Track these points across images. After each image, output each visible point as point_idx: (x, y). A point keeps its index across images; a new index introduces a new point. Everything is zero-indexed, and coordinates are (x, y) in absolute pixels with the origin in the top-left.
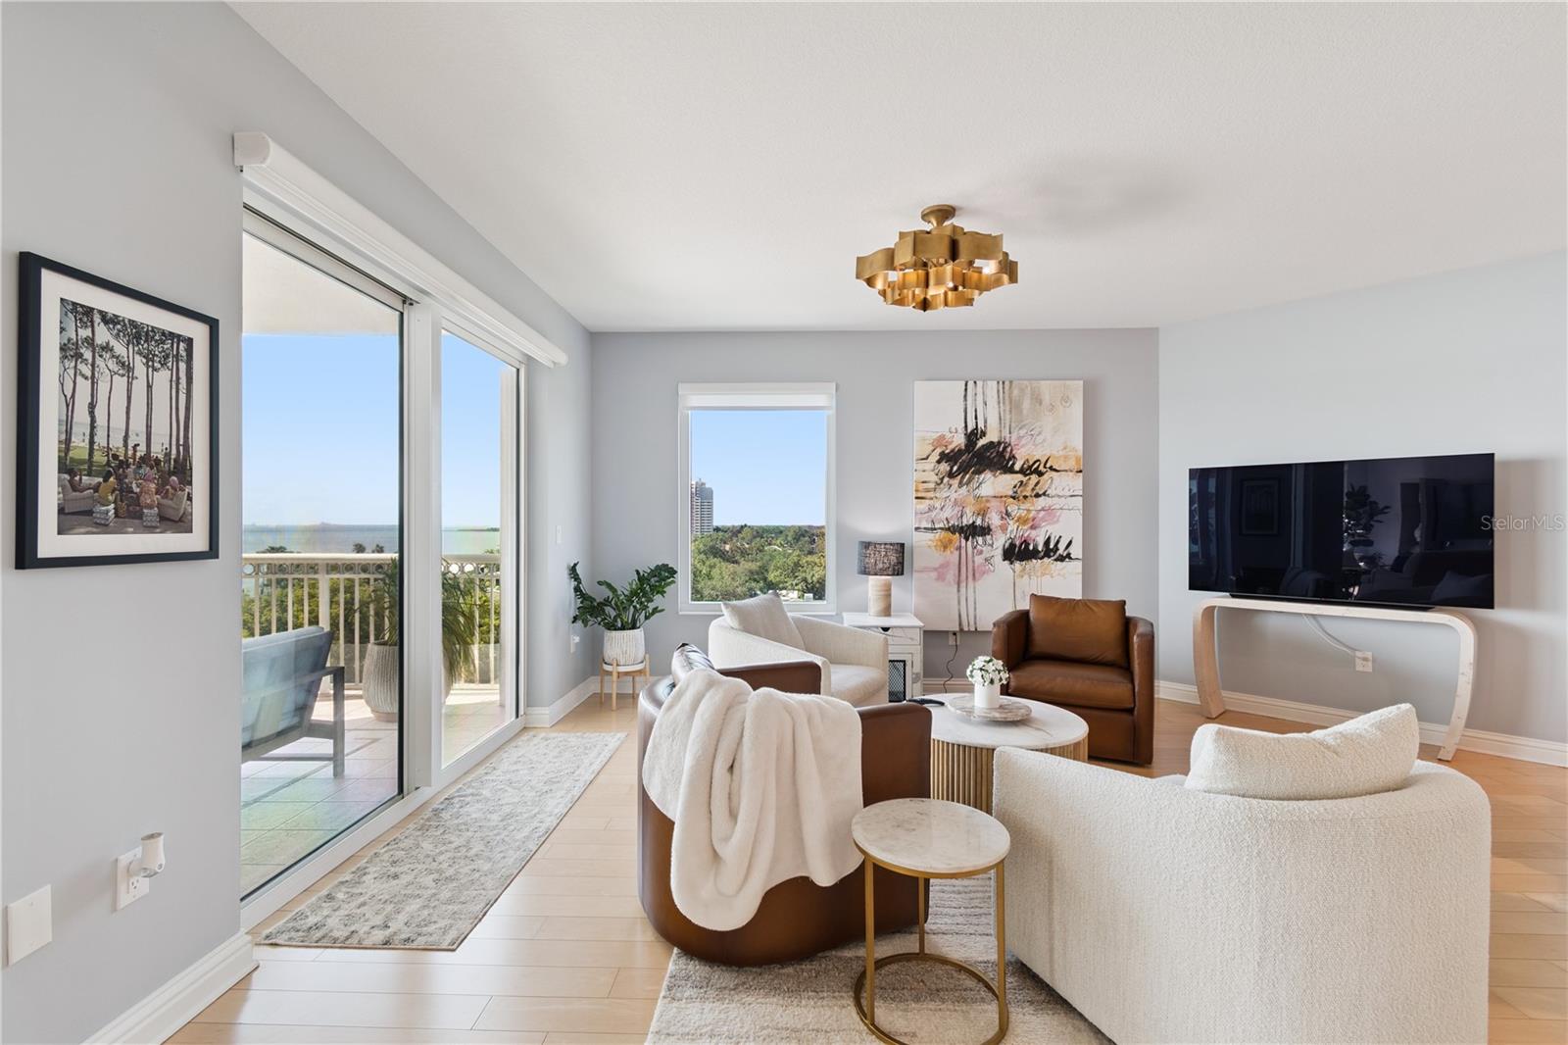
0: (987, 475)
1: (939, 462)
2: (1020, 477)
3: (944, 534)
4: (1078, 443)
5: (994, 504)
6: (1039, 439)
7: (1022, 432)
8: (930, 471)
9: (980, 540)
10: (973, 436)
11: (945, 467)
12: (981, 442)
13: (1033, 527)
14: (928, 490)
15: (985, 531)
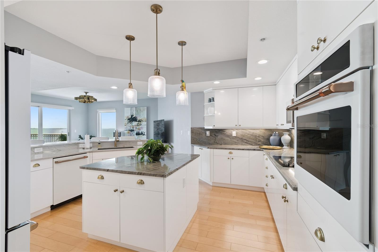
0: (134, 122)
1: (128, 120)
2: (138, 122)
3: (128, 131)
4: (146, 117)
5: (135, 126)
6: (141, 116)
7: (138, 115)
8: (126, 121)
9: (133, 132)
10: (132, 116)
11: (128, 121)
12: (133, 117)
13: (140, 130)
14: (126, 124)
15: (133, 131)
